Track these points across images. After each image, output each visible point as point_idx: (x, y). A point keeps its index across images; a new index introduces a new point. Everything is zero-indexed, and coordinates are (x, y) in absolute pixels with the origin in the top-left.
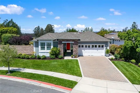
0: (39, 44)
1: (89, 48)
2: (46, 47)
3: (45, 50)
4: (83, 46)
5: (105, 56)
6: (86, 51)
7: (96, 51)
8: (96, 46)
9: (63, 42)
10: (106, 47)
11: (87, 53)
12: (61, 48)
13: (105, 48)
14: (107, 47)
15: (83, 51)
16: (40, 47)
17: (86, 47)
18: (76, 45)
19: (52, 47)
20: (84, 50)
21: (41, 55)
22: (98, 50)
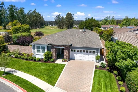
0: (36, 47)
1: (80, 53)
2: (41, 50)
3: (40, 52)
4: (75, 51)
6: (78, 55)
7: (87, 56)
8: (87, 52)
9: (55, 47)
11: (79, 57)
12: (53, 52)
13: (95, 54)
14: (97, 53)
15: (75, 55)
16: (36, 50)
17: (78, 51)
18: (66, 50)
19: (46, 50)
21: (37, 57)
22: (89, 55)
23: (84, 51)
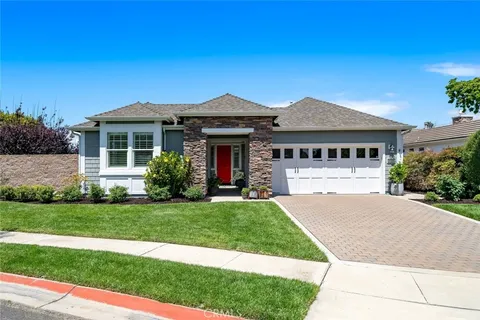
1: (316, 162)
2: (130, 152)
3: (124, 163)
4: (289, 153)
5: (389, 192)
6: (303, 172)
7: (347, 172)
8: (346, 153)
10: (391, 153)
11: (306, 181)
12: (196, 160)
13: (385, 158)
14: (392, 155)
15: (290, 172)
17: (304, 154)
18: (262, 140)
20: (296, 167)
21: (107, 186)
22: (353, 167)
23: (332, 153)
